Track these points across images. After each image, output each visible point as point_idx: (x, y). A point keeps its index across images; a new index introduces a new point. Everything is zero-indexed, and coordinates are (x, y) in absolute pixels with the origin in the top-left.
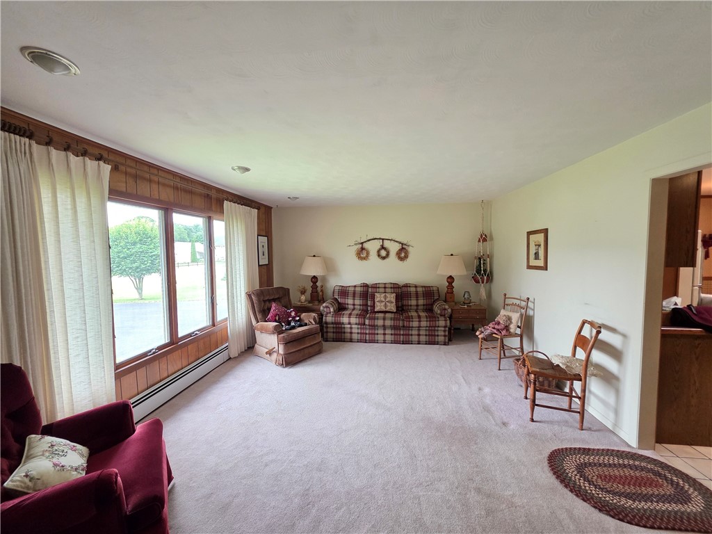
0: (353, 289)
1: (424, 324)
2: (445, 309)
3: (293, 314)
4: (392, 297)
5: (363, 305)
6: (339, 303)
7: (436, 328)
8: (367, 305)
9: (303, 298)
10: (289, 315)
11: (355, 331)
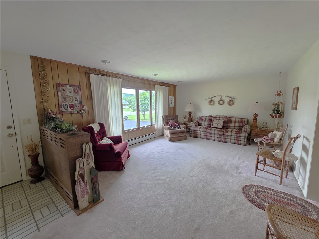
0: (205, 117)
1: (233, 134)
2: (247, 129)
3: (177, 125)
4: (221, 122)
5: (209, 124)
6: (199, 123)
7: (240, 137)
8: (211, 125)
9: (185, 120)
10: (176, 125)
11: (202, 134)
